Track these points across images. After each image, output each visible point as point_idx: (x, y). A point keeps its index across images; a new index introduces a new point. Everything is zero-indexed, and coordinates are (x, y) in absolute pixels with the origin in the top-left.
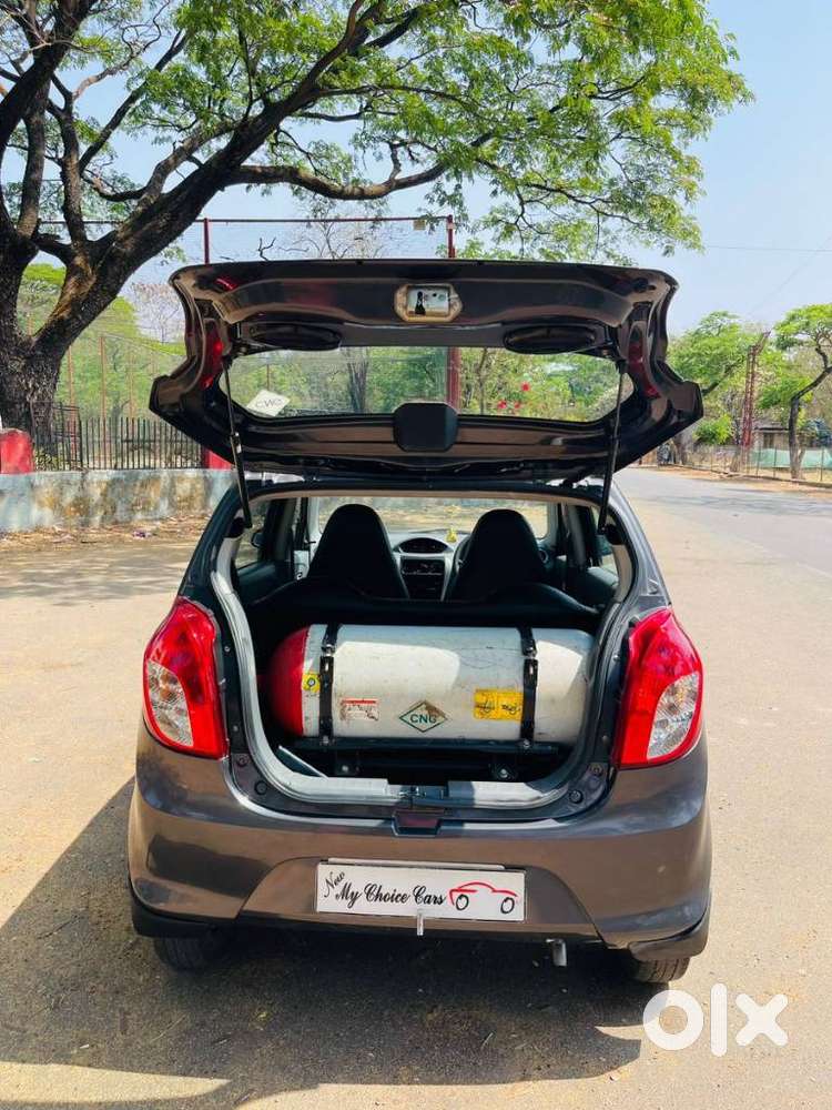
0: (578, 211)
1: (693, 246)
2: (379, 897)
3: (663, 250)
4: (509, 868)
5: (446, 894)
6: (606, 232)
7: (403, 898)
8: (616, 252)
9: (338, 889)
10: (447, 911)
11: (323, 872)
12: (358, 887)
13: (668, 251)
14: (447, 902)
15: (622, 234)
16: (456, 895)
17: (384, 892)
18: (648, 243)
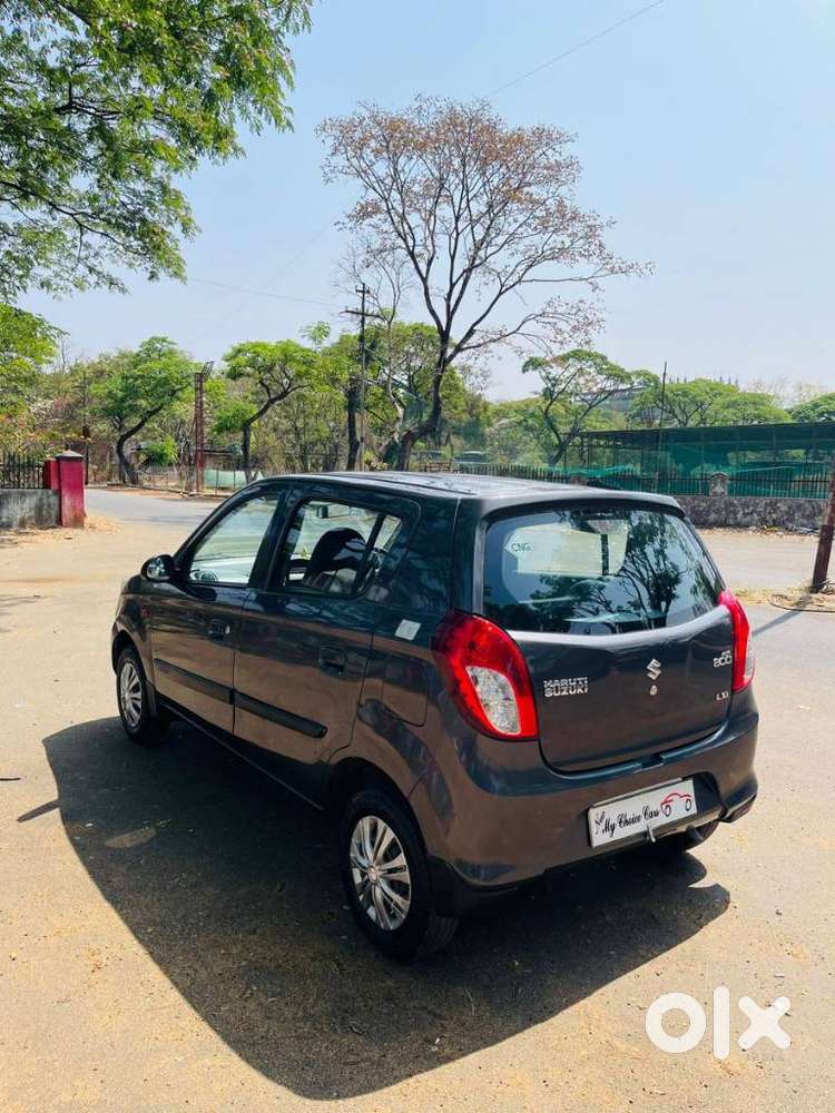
0: (54, 219)
1: (176, 274)
2: (627, 823)
3: (148, 275)
4: (684, 779)
5: (659, 808)
6: (88, 246)
7: (638, 818)
8: (98, 268)
9: (603, 826)
10: (662, 820)
11: (594, 814)
12: (614, 821)
13: (153, 276)
14: (661, 814)
15: (105, 252)
16: (664, 806)
17: (628, 818)
18: (131, 265)
